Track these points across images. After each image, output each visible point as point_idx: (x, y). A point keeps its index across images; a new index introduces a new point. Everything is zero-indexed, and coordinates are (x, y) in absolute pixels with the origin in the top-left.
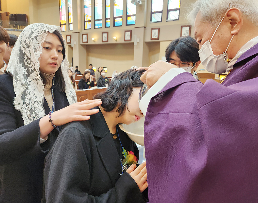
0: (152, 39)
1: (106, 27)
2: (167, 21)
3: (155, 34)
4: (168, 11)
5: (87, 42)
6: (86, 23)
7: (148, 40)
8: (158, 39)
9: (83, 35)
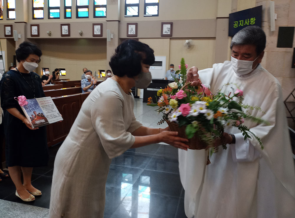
0: (128, 36)
1: (65, 17)
2: (144, 16)
3: (132, 29)
4: (146, 5)
5: (38, 35)
6: (35, 11)
7: (124, 36)
8: (136, 35)
9: (32, 25)
